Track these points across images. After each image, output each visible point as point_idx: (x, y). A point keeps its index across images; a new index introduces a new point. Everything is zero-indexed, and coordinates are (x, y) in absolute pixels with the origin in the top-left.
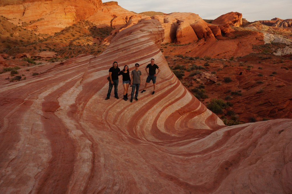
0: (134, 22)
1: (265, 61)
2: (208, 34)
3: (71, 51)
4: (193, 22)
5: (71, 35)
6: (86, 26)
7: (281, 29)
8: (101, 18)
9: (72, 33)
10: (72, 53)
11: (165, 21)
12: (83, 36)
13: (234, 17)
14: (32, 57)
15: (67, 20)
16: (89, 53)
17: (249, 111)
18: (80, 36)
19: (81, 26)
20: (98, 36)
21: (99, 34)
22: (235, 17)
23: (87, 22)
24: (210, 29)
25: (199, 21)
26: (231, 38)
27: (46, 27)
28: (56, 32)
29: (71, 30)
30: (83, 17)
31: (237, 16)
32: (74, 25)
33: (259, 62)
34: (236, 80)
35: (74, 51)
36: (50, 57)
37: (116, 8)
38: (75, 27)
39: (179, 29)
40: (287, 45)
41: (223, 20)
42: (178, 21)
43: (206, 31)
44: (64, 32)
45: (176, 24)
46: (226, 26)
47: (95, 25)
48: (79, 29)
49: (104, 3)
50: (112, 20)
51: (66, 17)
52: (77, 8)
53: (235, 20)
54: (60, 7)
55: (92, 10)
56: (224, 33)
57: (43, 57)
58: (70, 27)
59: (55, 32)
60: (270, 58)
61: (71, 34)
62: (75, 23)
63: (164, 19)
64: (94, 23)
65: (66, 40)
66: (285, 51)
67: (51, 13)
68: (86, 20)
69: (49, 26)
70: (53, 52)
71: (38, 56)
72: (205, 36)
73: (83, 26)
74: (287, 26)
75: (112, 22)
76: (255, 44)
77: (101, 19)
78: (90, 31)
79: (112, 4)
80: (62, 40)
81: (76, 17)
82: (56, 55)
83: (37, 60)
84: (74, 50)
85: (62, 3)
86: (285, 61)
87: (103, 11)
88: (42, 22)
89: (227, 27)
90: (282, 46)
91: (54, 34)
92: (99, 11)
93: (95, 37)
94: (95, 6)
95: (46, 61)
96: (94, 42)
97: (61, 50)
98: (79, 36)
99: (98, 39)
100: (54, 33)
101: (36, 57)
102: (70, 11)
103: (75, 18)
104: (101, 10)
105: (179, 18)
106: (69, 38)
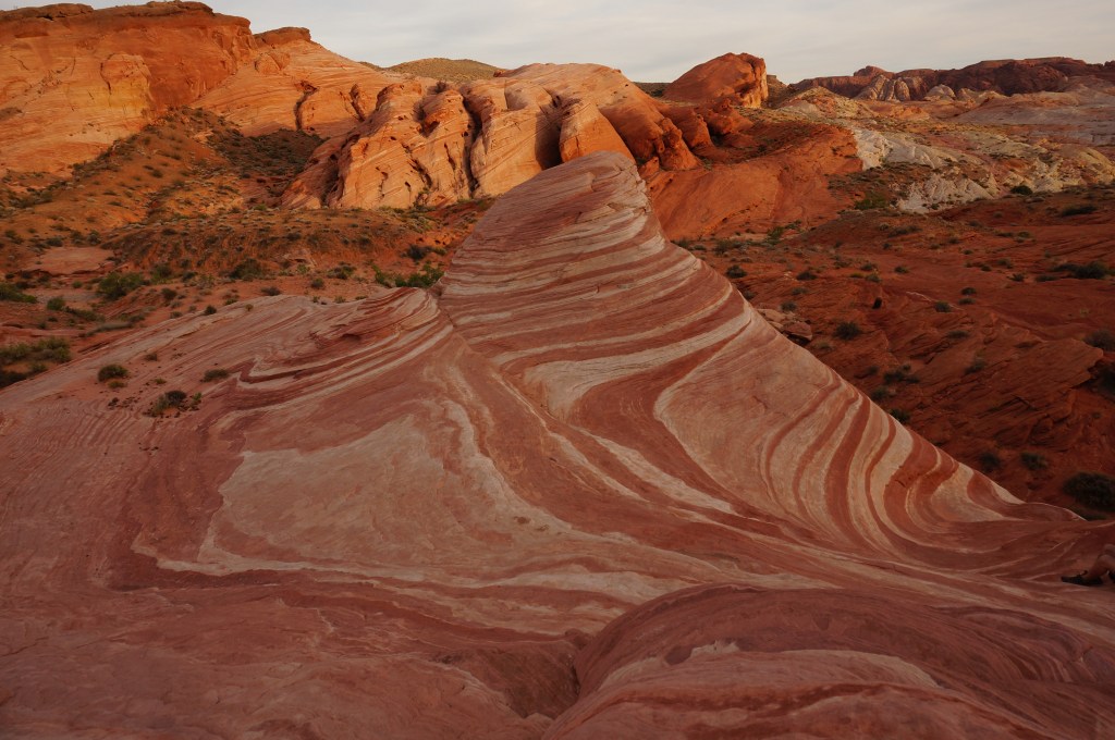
0: (398, 113)
1: (902, 240)
2: (668, 140)
3: (175, 240)
4: (608, 100)
5: (148, 170)
6: (199, 130)
7: (896, 108)
8: (255, 98)
9: (151, 163)
10: (182, 247)
11: (513, 103)
12: (195, 173)
13: (741, 70)
14: (9, 277)
15: (117, 112)
16: (254, 244)
17: (968, 434)
18: (185, 174)
19: (179, 134)
20: (258, 168)
21: (257, 160)
22: (743, 71)
23: (199, 115)
24: (670, 124)
25: (626, 95)
26: (748, 150)
27: (34, 142)
28: (79, 161)
29: (142, 150)
30: (181, 97)
31: (748, 69)
32: (148, 128)
33: (886, 247)
34: (873, 328)
35: (186, 241)
36: (87, 269)
37: (306, 53)
38: (154, 137)
39: (568, 131)
40: (934, 171)
41: (703, 84)
42: (556, 100)
43: (662, 132)
44: (114, 161)
45: (551, 111)
46: (721, 107)
47: (233, 127)
48: (173, 143)
49: (257, 36)
50: (299, 104)
51: (113, 98)
52: (154, 60)
53: (743, 82)
54: (84, 59)
55: (216, 68)
56: (718, 135)
57: (60, 271)
58: (134, 138)
59: (72, 163)
60: (914, 230)
61: (146, 167)
62: (150, 120)
63: (507, 96)
64: (227, 119)
65: (130, 196)
66: (932, 192)
67: (47, 84)
68: (194, 107)
69: (46, 139)
70: (92, 248)
71: (37, 272)
72: (660, 151)
73: (188, 133)
74: (908, 94)
75: (302, 109)
76: (834, 170)
77: (256, 100)
78: (216, 150)
79: (287, 40)
80: (114, 194)
81: (152, 98)
82: (110, 259)
83: (34, 287)
84: (186, 234)
85: (90, 41)
86: (964, 236)
87: (260, 67)
88: (12, 125)
89: (725, 109)
90: (919, 174)
91: (72, 170)
92: (244, 71)
93: (247, 177)
94: (225, 51)
95: (77, 290)
96: (249, 197)
97: (128, 239)
98: (181, 176)
99: (260, 181)
100: (70, 167)
101: (27, 275)
102: (128, 73)
103: (148, 100)
104: (252, 64)
105: (555, 86)
106: (139, 183)
